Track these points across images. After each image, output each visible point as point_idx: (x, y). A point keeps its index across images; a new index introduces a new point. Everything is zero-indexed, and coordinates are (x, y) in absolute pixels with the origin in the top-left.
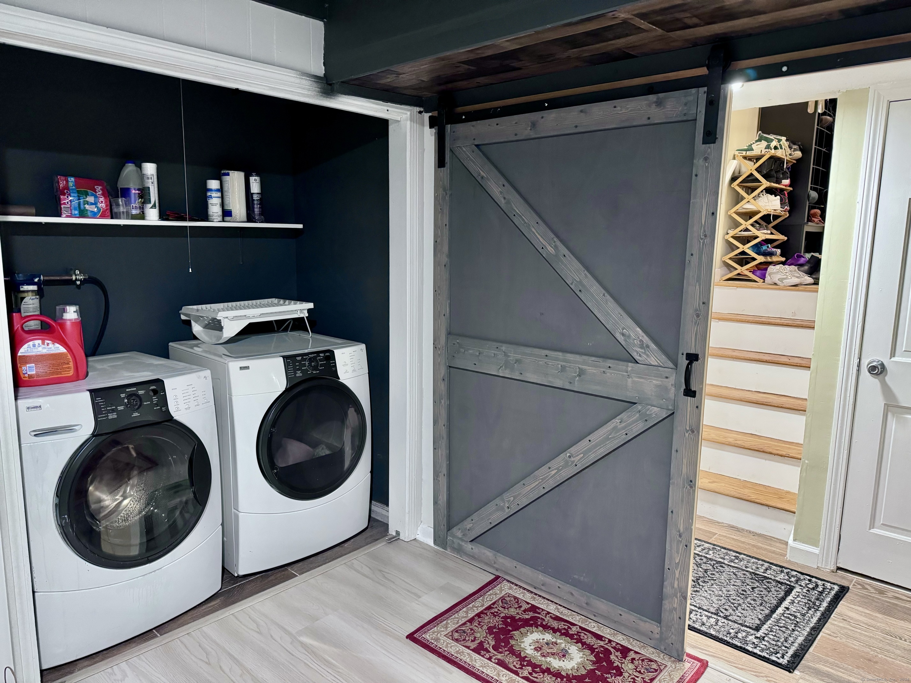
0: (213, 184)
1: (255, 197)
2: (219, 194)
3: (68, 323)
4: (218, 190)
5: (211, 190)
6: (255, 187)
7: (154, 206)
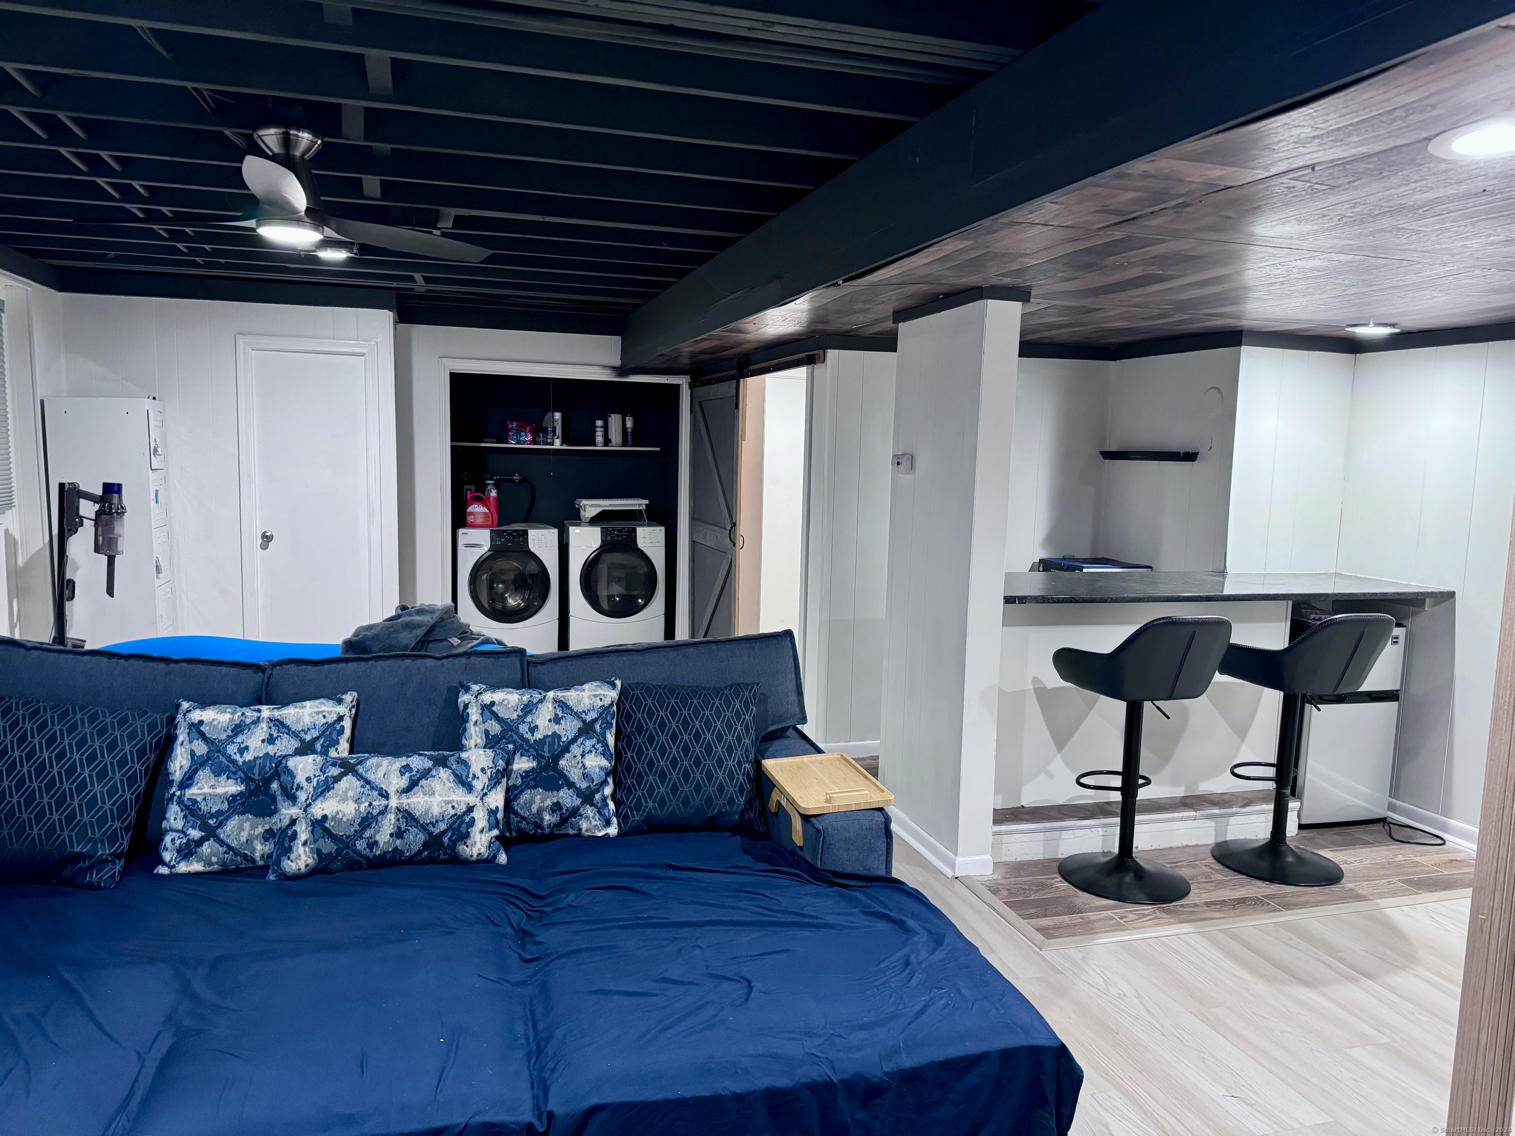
0: (599, 423)
1: (629, 430)
2: (602, 429)
3: (492, 498)
4: (602, 427)
5: (598, 427)
6: (629, 424)
7: (558, 438)
